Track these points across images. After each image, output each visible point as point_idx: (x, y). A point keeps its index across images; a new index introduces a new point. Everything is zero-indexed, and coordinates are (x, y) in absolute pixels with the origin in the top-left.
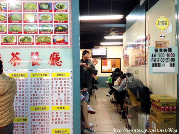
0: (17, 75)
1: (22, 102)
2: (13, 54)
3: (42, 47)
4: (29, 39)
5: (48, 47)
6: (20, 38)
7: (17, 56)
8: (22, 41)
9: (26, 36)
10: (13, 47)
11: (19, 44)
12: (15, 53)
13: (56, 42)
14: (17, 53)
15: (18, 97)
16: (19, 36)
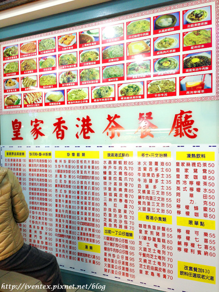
0: (116, 155)
1: (123, 203)
2: (109, 118)
3: (158, 102)
4: (136, 89)
5: (170, 101)
6: (121, 88)
7: (116, 120)
8: (125, 95)
9: (131, 85)
10: (110, 106)
11: (119, 99)
12: (113, 115)
13: (185, 90)
14: (117, 116)
15: (118, 193)
16: (119, 85)
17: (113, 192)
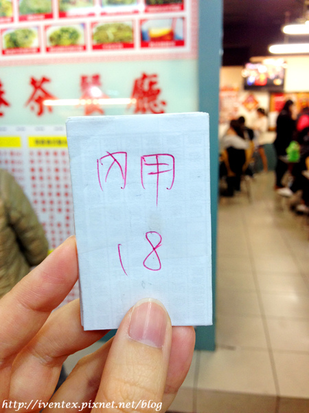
0: (49, 142)
2: (33, 82)
3: (109, 59)
4: (74, 35)
5: (127, 58)
6: (50, 32)
7: (46, 86)
8: (56, 42)
9: (65, 27)
10: (33, 62)
11: (48, 50)
12: (38, 78)
13: (147, 40)
14: (44, 80)
15: (55, 198)
16: (46, 27)
17: (47, 198)
